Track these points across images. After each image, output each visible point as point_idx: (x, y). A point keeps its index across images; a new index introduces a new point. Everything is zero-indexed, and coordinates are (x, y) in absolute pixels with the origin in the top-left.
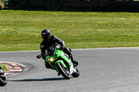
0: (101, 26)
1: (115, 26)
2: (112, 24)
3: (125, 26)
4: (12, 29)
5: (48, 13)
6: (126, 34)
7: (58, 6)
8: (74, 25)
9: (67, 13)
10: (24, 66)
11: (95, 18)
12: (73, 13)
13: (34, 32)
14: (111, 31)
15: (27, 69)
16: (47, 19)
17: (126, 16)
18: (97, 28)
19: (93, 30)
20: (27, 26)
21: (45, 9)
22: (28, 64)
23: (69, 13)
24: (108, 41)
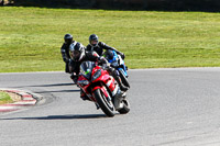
0: (161, 33)
1: (185, 33)
2: (178, 30)
3: (199, 34)
4: (20, 37)
5: (78, 11)
6: (200, 46)
7: (93, 2)
8: (118, 31)
10: (39, 96)
11: (151, 21)
12: (117, 13)
13: (55, 41)
14: (176, 42)
15: (44, 101)
17: (201, 19)
18: (154, 36)
19: (148, 39)
20: (44, 31)
21: (73, 6)
23: (112, 12)
24: (173, 57)
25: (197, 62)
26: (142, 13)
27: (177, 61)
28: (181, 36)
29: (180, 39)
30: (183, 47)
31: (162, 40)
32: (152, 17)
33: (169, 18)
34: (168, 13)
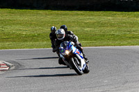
0: (88, 25)
1: (102, 25)
2: (98, 23)
3: (112, 25)
5: (35, 11)
6: (112, 33)
7: (45, 5)
9: (54, 12)
10: (10, 64)
11: (81, 17)
12: (60, 12)
13: (20, 30)
14: (97, 30)
15: (14, 67)
16: (34, 18)
17: (113, 16)
18: (84, 27)
19: (79, 28)
20: (14, 24)
21: (32, 8)
22: (15, 62)
23: (56, 11)
24: (95, 40)
26: (76, 12)
27: (98, 42)
28: (100, 27)
29: (100, 29)
33: (92, 15)
34: (92, 12)
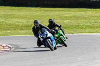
0: (67, 18)
1: (77, 18)
2: (74, 16)
3: (84, 18)
4: (2, 20)
6: (84, 24)
7: (36, 4)
8: (47, 17)
11: (62, 13)
12: (47, 9)
13: (18, 22)
14: (74, 22)
15: (13, 48)
16: (28, 13)
17: (85, 11)
18: (63, 19)
20: (13, 17)
23: (44, 8)
24: (72, 29)
25: (83, 31)
27: (74, 31)
29: (75, 21)
30: (77, 24)
31: (67, 21)
32: (62, 10)
33: (70, 11)
